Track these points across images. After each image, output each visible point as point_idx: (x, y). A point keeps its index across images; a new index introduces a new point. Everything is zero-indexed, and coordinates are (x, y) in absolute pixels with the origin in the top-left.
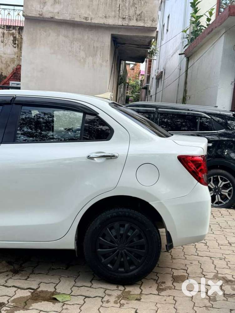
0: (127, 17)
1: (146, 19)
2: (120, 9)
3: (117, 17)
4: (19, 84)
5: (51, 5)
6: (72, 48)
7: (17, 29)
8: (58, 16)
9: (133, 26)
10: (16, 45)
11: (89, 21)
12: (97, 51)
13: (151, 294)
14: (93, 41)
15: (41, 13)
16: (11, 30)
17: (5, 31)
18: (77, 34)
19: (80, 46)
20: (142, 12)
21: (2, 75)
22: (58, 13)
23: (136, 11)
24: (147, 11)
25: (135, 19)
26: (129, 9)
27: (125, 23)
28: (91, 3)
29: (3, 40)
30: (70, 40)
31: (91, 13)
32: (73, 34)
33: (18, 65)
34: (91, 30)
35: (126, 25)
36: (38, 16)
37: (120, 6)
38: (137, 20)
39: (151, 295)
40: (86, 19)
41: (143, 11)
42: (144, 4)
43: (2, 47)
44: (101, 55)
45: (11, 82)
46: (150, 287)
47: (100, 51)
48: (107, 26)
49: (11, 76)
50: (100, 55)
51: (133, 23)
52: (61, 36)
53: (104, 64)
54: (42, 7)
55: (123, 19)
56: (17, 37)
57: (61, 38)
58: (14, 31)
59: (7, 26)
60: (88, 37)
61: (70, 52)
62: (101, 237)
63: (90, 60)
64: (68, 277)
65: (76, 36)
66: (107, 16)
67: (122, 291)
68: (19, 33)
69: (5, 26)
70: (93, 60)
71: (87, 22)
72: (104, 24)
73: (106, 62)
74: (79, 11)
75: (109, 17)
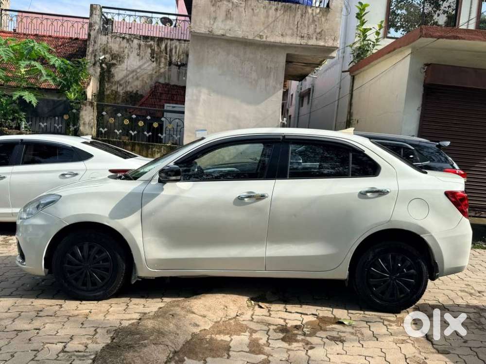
0: (305, 35)
1: (327, 38)
2: (299, 26)
3: (295, 35)
4: (175, 107)
5: (222, 21)
6: (242, 68)
7: (156, 40)
8: (230, 34)
9: (312, 45)
10: (155, 59)
11: (264, 39)
12: (270, 72)
14: (266, 62)
15: (210, 30)
16: (149, 42)
17: (142, 43)
18: (249, 53)
19: (252, 66)
20: (322, 30)
21: (137, 94)
22: (230, 30)
23: (316, 29)
24: (328, 29)
25: (314, 37)
26: (308, 27)
27: (304, 42)
28: (267, 19)
29: (140, 52)
30: (241, 60)
31: (266, 31)
33: (156, 83)
35: (304, 44)
36: (207, 33)
37: (299, 23)
38: (316, 39)
40: (261, 38)
41: (324, 29)
42: (325, 21)
43: (138, 60)
45: (166, 105)
49: (149, 94)
50: (274, 77)
51: (313, 42)
52: (231, 55)
54: (212, 23)
55: (302, 37)
56: (156, 49)
57: (231, 58)
58: (152, 43)
59: (144, 36)
60: (261, 57)
61: (240, 72)
63: (262, 82)
65: (247, 56)
66: (284, 34)
68: (158, 45)
69: (142, 37)
70: (266, 81)
71: (262, 40)
72: (280, 43)
73: (280, 84)
74: (253, 29)
75: (286, 35)
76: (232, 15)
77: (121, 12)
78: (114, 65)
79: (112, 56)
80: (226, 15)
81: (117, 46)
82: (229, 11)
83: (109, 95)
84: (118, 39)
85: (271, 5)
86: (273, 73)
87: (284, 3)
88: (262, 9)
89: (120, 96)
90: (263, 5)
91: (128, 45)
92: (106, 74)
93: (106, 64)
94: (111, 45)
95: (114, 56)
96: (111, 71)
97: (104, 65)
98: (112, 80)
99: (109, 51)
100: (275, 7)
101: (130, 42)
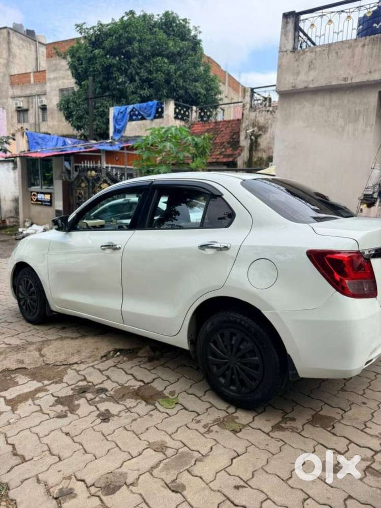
5: (305, 73)
6: (328, 117)
8: (312, 84)
11: (349, 82)
12: (359, 115)
13: (259, 429)
14: (354, 105)
15: (294, 85)
18: (335, 99)
19: (338, 113)
22: (313, 81)
28: (352, 59)
30: (326, 108)
31: (351, 72)
32: (331, 100)
34: (353, 92)
36: (291, 88)
39: (260, 431)
40: (345, 80)
44: (365, 120)
46: (266, 420)
47: (364, 116)
48: (372, 83)
50: (363, 120)
52: (316, 106)
53: (369, 129)
54: (295, 78)
57: (317, 108)
60: (349, 101)
61: (326, 122)
62: (213, 343)
63: (350, 128)
64: (189, 379)
65: (333, 103)
66: (373, 70)
67: (228, 414)
70: (354, 126)
71: (346, 83)
72: (368, 81)
73: (371, 127)
74: (337, 73)
75: (375, 70)
76: (315, 65)
77: (267, 89)
78: (260, 135)
79: (259, 128)
80: (310, 66)
81: (263, 119)
82: (312, 62)
83: (256, 161)
84: (264, 113)
85: (357, 43)
86: (362, 116)
87: (373, 36)
88: (347, 49)
89: (264, 161)
90: (348, 45)
91: (271, 116)
92: (254, 144)
93: (255, 136)
94: (258, 119)
95: (260, 128)
96: (257, 141)
97: (253, 137)
98: (258, 148)
99: (257, 124)
100: (362, 43)
101: (273, 113)
